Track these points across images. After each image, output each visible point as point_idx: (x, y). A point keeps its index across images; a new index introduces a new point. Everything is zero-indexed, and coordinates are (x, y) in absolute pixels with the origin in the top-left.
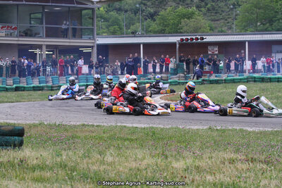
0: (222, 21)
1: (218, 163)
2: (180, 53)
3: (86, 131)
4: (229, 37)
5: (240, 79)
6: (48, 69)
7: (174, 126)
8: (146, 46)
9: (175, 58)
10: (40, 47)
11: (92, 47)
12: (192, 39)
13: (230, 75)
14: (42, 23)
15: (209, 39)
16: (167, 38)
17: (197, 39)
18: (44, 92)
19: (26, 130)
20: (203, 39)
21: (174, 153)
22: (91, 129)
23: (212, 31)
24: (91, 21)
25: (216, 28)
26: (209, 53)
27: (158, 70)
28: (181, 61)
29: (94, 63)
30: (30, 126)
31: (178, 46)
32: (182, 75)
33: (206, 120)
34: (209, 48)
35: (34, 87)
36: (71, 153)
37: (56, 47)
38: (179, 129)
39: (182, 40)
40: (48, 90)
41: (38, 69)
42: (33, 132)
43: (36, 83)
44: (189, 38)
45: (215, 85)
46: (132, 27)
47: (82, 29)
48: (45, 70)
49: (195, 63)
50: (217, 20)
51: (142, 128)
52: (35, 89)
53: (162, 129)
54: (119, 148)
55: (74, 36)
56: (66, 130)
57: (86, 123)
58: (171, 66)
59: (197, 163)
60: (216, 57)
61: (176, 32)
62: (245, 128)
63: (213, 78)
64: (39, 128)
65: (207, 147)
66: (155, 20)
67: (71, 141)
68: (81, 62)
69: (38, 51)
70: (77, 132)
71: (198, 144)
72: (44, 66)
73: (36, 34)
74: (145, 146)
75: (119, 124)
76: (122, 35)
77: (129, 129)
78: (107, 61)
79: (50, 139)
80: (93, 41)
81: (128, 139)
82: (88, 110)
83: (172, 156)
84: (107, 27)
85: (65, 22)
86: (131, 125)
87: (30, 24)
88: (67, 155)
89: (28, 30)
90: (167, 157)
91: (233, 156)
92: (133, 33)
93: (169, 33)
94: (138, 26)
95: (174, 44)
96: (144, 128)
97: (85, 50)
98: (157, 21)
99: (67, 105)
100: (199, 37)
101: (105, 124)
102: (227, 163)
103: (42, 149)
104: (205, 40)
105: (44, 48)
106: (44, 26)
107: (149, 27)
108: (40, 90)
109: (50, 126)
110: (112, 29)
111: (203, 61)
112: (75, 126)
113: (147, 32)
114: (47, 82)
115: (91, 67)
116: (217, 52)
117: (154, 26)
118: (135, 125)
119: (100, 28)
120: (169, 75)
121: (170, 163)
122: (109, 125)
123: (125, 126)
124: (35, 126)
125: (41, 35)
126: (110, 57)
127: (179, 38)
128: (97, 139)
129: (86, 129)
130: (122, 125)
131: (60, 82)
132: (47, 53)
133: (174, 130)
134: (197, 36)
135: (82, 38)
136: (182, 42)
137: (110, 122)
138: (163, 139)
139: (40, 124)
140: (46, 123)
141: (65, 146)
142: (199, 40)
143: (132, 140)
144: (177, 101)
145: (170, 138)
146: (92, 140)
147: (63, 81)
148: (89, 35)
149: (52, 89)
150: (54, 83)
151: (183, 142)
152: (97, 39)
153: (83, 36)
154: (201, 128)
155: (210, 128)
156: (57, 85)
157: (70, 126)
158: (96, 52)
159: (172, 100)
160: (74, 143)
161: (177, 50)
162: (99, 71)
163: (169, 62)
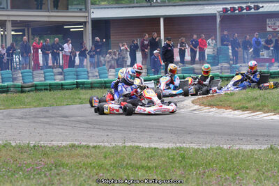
2: (222, 30)
3: (78, 155)
6: (16, 58)
7: (215, 146)
8: (169, 20)
9: (215, 39)
11: (84, 23)
12: (241, 9)
15: (267, 8)
16: (201, 6)
17: (249, 8)
18: (9, 95)
20: (258, 8)
22: (84, 152)
26: (269, 29)
27: (188, 57)
29: (89, 49)
31: (218, 20)
32: (226, 65)
33: (264, 136)
34: (269, 22)
37: (27, 24)
38: (220, 148)
39: (225, 10)
40: (16, 92)
44: (236, 6)
49: (246, 45)
51: (164, 150)
53: (196, 151)
56: (46, 154)
57: (77, 143)
58: (208, 51)
63: (275, 68)
64: (4, 152)
65: (267, 179)
67: (54, 171)
70: (62, 156)
71: (253, 172)
75: (128, 144)
76: (131, 4)
77: (145, 150)
78: (108, 45)
79: (20, 168)
80: (86, 14)
81: (143, 167)
86: (146, 145)
92: (148, 1)
96: (168, 150)
97: (74, 29)
99: (47, 114)
100: (252, 5)
101: (106, 144)
103: (8, 184)
104: (261, 10)
105: (9, 26)
108: (3, 92)
109: (21, 149)
111: (258, 43)
112: (59, 148)
114: (14, 79)
115: (83, 55)
118: (153, 145)
122: (114, 144)
123: (138, 147)
125: (4, 5)
127: (220, 8)
128: (94, 167)
129: (77, 152)
130: (134, 144)
131: (35, 79)
132: (13, 33)
133: (215, 151)
134: (249, 4)
135: (68, 9)
136: (226, 14)
137: (115, 141)
138: (197, 166)
139: (4, 146)
140: (14, 144)
141: (45, 179)
142: (253, 10)
143: (150, 168)
144: (219, 106)
145: (208, 164)
146: (86, 169)
147: (39, 79)
148: (79, 4)
149: (22, 90)
150: (26, 81)
151: (230, 170)
152: (92, 10)
153: (70, 7)
154: (257, 147)
155: (271, 148)
156: (30, 84)
157: (52, 148)
158: (90, 32)
159: (211, 106)
160: (58, 174)
161: (218, 26)
162: (96, 60)
163: (206, 46)
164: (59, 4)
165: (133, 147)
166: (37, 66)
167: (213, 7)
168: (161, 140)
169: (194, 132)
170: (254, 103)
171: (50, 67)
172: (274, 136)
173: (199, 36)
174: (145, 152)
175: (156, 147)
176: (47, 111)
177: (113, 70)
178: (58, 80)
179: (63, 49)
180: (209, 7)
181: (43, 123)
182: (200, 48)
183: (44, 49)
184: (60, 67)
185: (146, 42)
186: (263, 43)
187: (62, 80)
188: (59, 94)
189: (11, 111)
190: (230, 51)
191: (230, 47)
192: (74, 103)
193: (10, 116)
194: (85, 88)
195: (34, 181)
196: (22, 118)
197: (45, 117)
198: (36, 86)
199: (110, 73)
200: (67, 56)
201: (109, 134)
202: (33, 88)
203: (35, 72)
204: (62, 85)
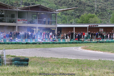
0: (105, 19)
1: (102, 73)
2: (89, 31)
3: (53, 60)
4: (107, 25)
5: (111, 41)
6: (39, 36)
7: (86, 59)
8: (76, 28)
9: (87, 33)
11: (55, 28)
12: (93, 26)
13: (108, 40)
14: (36, 19)
15: (100, 26)
16: (84, 25)
17: (95, 26)
18: (37, 45)
19: (30, 59)
20: (97, 26)
21: (86, 69)
23: (101, 23)
24: (55, 18)
25: (102, 22)
26: (100, 31)
28: (89, 34)
30: (31, 58)
31: (88, 28)
32: (89, 39)
33: (98, 57)
34: (100, 29)
35: (33, 43)
36: (46, 68)
37: (42, 28)
38: (87, 60)
39: (90, 26)
40: (38, 44)
42: (32, 60)
43: (34, 41)
44: (92, 25)
45: (102, 44)
46: (70, 21)
47: (51, 21)
48: (37, 37)
49: (94, 35)
50: (103, 19)
51: (73, 60)
53: (81, 60)
54: (65, 67)
55: (49, 24)
56: (45, 59)
57: (52, 57)
58: (85, 36)
59: (94, 73)
60: (102, 33)
61: (87, 23)
62: (113, 60)
63: (101, 41)
64: (35, 59)
65: (98, 67)
66: (79, 18)
67: (47, 64)
68: (51, 34)
69: (35, 29)
70: (49, 60)
71: (95, 66)
72: (37, 35)
73: (34, 23)
74: (75, 66)
75: (65, 58)
76: (67, 24)
79: (39, 63)
82: (53, 52)
83: (85, 70)
84: (61, 21)
86: (69, 58)
88: (45, 69)
89: (31, 21)
90: (83, 71)
91: (108, 71)
92: (71, 23)
93: (85, 23)
94: (73, 20)
95: (86, 28)
97: (53, 29)
98: (80, 19)
100: (96, 25)
102: (105, 73)
103: (35, 67)
105: (37, 28)
106: (37, 20)
107: (77, 21)
108: (35, 44)
109: (39, 58)
110: (63, 21)
113: (77, 23)
115: (55, 36)
116: (103, 31)
117: (79, 20)
118: (71, 58)
121: (84, 73)
122: (61, 58)
123: (67, 59)
124: (33, 58)
125: (36, 23)
126: (62, 32)
127: (88, 25)
128: (56, 63)
132: (38, 30)
138: (81, 64)
140: (37, 57)
141: (44, 66)
143: (70, 64)
144: (87, 49)
146: (54, 63)
148: (54, 23)
151: (89, 65)
152: (57, 25)
153: (52, 24)
154: (96, 60)
155: (99, 60)
157: (46, 58)
158: (57, 30)
159: (85, 49)
162: (58, 37)
169: (81, 55)
170: (96, 49)
171: (47, 38)
172: (100, 57)
180: (86, 25)
181: (44, 52)
185: (70, 33)
188: (49, 45)
192: (52, 47)
193: (37, 50)
194: (55, 44)
197: (45, 50)
199: (61, 40)
201: (60, 55)
202: (42, 43)
204: (49, 43)
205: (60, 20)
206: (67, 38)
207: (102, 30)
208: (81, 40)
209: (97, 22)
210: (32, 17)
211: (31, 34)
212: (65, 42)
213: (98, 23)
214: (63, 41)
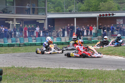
2: (99, 23)
3: (41, 71)
6: (17, 33)
7: (96, 69)
8: (78, 19)
10: (12, 20)
11: (44, 20)
12: (106, 15)
14: (13, 5)
15: (117, 15)
16: (91, 14)
17: (110, 15)
18: (14, 47)
19: (4, 71)
20: (113, 15)
22: (44, 70)
23: (119, 10)
24: (44, 3)
25: (121, 8)
26: (117, 23)
27: (85, 34)
28: (100, 28)
30: (6, 69)
31: (98, 19)
32: (100, 37)
33: (115, 65)
34: (117, 20)
35: (8, 44)
37: (22, 20)
38: (98, 70)
39: (100, 15)
40: (17, 46)
41: (11, 33)
42: (8, 72)
43: (9, 42)
44: (105, 14)
46: (69, 7)
47: (38, 9)
48: (15, 34)
49: (108, 29)
50: (123, 3)
51: (75, 70)
52: (9, 46)
53: (88, 71)
55: (33, 13)
56: (29, 71)
57: (41, 67)
58: (93, 31)
60: (121, 26)
61: (96, 10)
64: (12, 70)
66: (83, 3)
67: (32, 78)
69: (11, 22)
70: (35, 72)
71: (111, 79)
72: (15, 32)
73: (10, 12)
75: (61, 67)
76: (63, 12)
77: (68, 70)
78: (54, 29)
79: (18, 76)
80: (45, 16)
81: (67, 77)
84: (54, 8)
85: (28, 4)
86: (69, 68)
87: (6, 5)
89: (5, 9)
92: (70, 11)
93: (92, 11)
94: (73, 7)
95: (95, 18)
96: (77, 70)
97: (40, 22)
98: (85, 4)
99: (29, 55)
100: (111, 14)
101: (53, 67)
105: (15, 20)
106: (15, 6)
107: (80, 7)
108: (12, 46)
109: (19, 69)
110: (57, 8)
111: (113, 28)
112: (34, 69)
113: (79, 11)
114: (16, 41)
116: (122, 23)
117: (83, 7)
118: (71, 68)
119: (49, 8)
120: (92, 37)
122: (55, 68)
123: (65, 69)
124: (9, 68)
125: (13, 12)
126: (55, 26)
127: (98, 14)
128: (48, 76)
129: (41, 70)
130: (63, 68)
131: (25, 41)
132: (16, 23)
133: (96, 71)
134: (110, 13)
135: (38, 14)
136: (100, 17)
137: (56, 66)
138: (88, 77)
139: (12, 68)
140: (16, 67)
141: (28, 81)
142: (111, 16)
143: (70, 77)
145: (93, 76)
146: (44, 77)
147: (26, 41)
148: (42, 12)
149: (19, 45)
150: (21, 42)
151: (101, 78)
152: (48, 15)
153: (39, 13)
154: (112, 69)
155: (118, 70)
156: (23, 43)
157: (31, 69)
158: (47, 23)
160: (33, 79)
161: (97, 21)
162: (49, 34)
163: (92, 29)
164: (35, 12)
165: (63, 69)
166: (26, 37)
167: (96, 14)
168: (74, 66)
170: (111, 52)
172: (119, 65)
173: (90, 25)
174: (68, 71)
175: (72, 69)
176: (29, 54)
177: (56, 38)
178: (34, 42)
179: (36, 30)
180: (94, 14)
182: (90, 30)
183: (29, 30)
184: (35, 37)
185: (69, 28)
186: (115, 28)
187: (35, 42)
188: (34, 47)
189: (15, 54)
190: (102, 31)
191: (102, 30)
193: (15, 56)
195: (24, 81)
196: (19, 57)
197: (29, 56)
198: (25, 44)
199: (54, 40)
200: (37, 32)
201: (54, 63)
202: (24, 45)
203: (25, 39)
204: (35, 44)
205: (52, 7)
206: (64, 36)
207: (122, 21)
208: (87, 38)
209: (112, 8)
210: (6, 2)
211: (4, 31)
212: (60, 43)
213: (114, 10)
214: (57, 40)
